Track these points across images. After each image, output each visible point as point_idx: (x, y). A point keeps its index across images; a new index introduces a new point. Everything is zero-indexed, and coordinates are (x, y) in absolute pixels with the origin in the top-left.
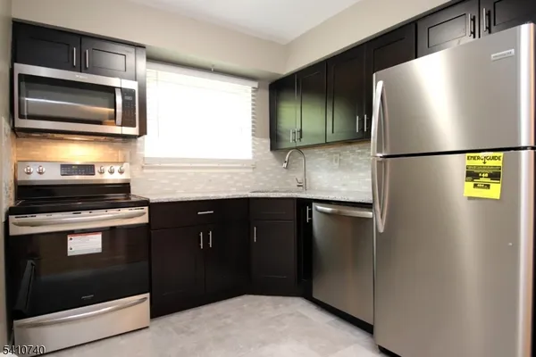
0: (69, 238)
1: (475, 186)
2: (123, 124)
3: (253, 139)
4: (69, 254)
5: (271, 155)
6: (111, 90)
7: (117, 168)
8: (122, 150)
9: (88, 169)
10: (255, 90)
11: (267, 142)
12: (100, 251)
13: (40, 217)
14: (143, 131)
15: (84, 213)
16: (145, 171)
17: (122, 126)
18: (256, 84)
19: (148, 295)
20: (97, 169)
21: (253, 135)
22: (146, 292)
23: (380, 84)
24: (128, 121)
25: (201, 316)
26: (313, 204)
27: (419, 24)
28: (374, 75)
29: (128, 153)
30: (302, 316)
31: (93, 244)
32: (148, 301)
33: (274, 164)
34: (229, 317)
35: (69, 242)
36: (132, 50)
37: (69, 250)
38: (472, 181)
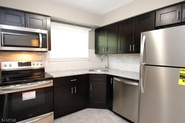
0: (23, 94)
1: (183, 81)
2: (42, 47)
3: (89, 50)
4: (23, 100)
5: (95, 55)
6: (38, 34)
7: (40, 63)
8: (41, 55)
9: (29, 64)
10: (90, 31)
11: (94, 51)
12: (35, 98)
13: (12, 87)
14: (50, 49)
15: (29, 84)
16: (50, 63)
17: (42, 48)
18: (90, 30)
19: (53, 112)
20: (32, 64)
21: (89, 48)
22: (52, 111)
23: (144, 37)
24: (44, 46)
25: (72, 118)
26: (114, 77)
27: (157, 12)
28: (142, 33)
29: (43, 57)
30: (109, 118)
31: (32, 95)
32: (53, 115)
33: (96, 59)
34: (82, 118)
35: (23, 95)
36: (45, 18)
37: (23, 98)
38: (182, 79)
